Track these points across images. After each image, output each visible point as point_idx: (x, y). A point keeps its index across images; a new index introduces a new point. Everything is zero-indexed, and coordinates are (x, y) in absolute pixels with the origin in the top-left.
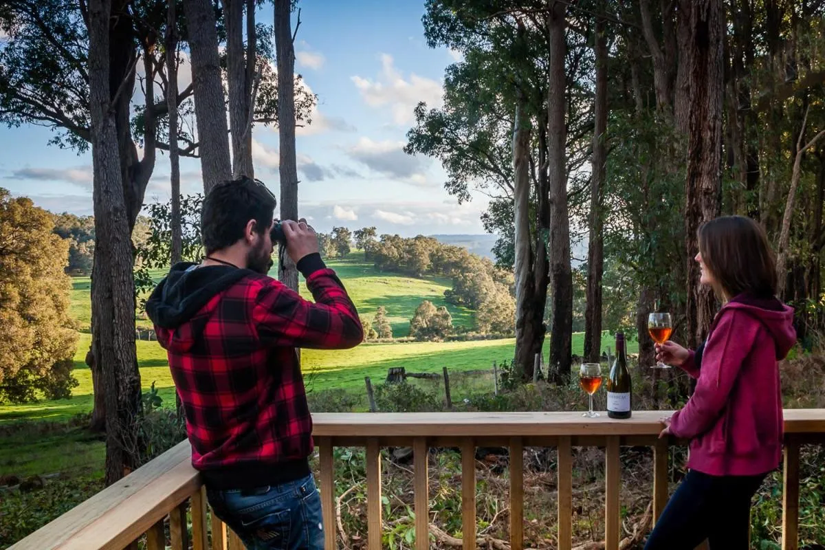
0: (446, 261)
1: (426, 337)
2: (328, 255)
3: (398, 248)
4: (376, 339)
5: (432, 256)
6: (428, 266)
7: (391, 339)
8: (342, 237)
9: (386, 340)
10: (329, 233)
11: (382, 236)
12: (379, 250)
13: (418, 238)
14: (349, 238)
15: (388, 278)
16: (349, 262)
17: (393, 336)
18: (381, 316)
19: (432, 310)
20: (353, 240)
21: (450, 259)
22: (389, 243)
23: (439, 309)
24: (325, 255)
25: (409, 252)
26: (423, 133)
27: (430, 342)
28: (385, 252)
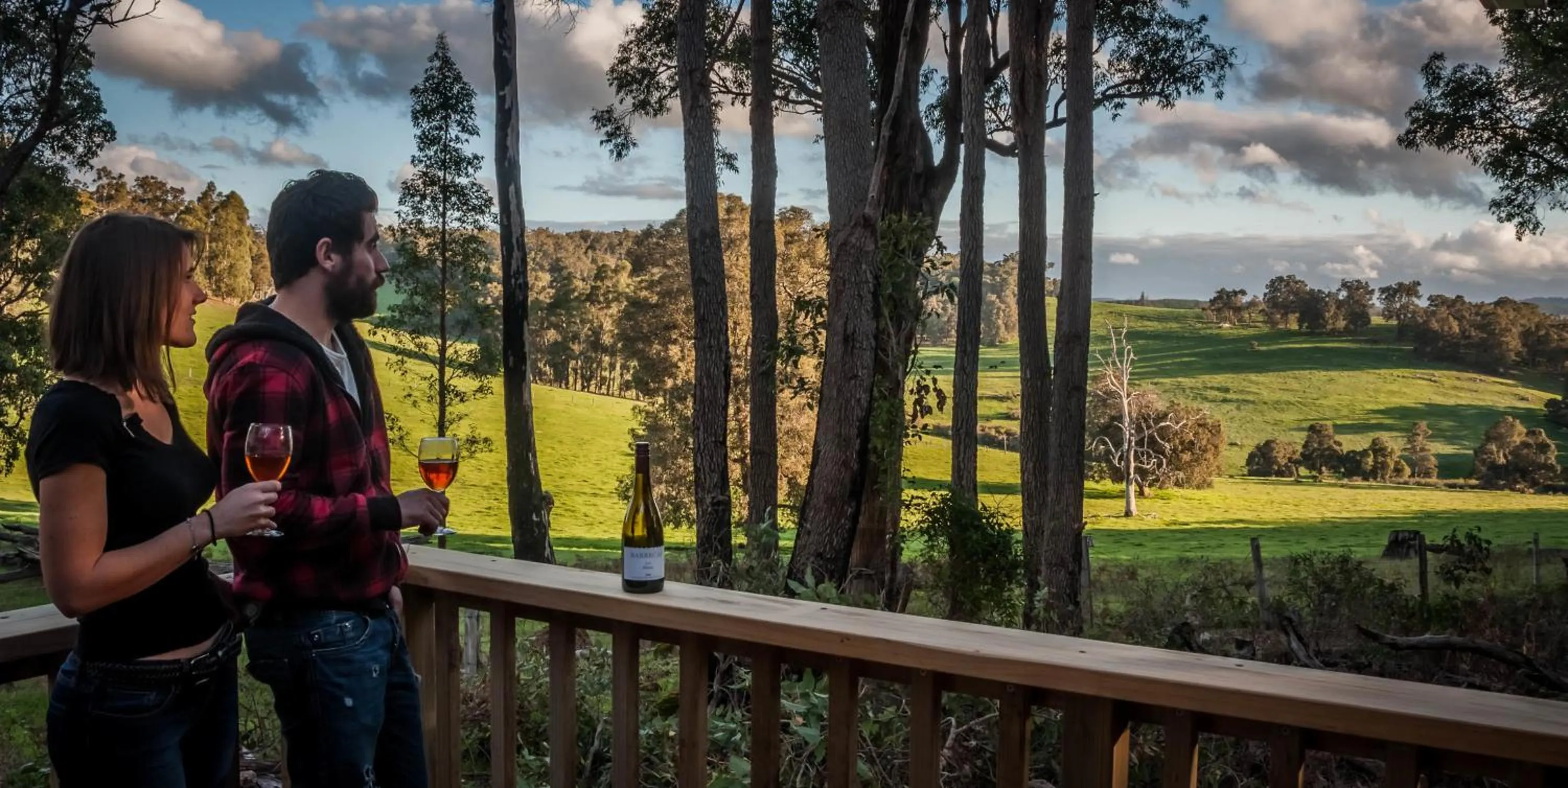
0: (1554, 345)
1: (1502, 483)
2: (1329, 327)
3: (1460, 319)
4: (1406, 478)
5: (1526, 335)
6: (1518, 354)
7: (1434, 480)
8: (1357, 298)
9: (1423, 481)
10: (1334, 290)
11: (1430, 298)
12: (1425, 322)
13: (1501, 303)
14: (1370, 299)
15: (1437, 373)
16: (1366, 341)
17: (1438, 477)
18: (1420, 438)
19: (1519, 434)
20: (1376, 302)
21: (1561, 343)
22: (1443, 311)
23: (1530, 433)
24: (1324, 327)
25: (1481, 327)
26: (1438, 110)
27: (1507, 492)
28: (1435, 325)
